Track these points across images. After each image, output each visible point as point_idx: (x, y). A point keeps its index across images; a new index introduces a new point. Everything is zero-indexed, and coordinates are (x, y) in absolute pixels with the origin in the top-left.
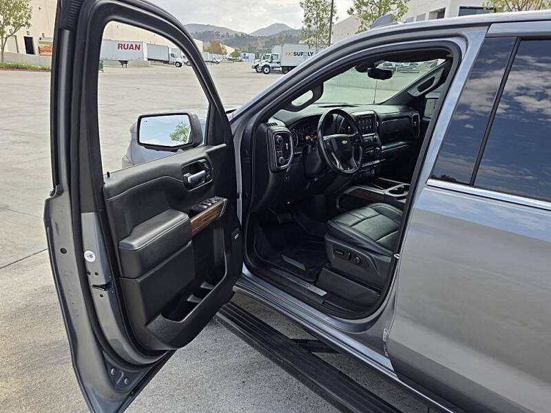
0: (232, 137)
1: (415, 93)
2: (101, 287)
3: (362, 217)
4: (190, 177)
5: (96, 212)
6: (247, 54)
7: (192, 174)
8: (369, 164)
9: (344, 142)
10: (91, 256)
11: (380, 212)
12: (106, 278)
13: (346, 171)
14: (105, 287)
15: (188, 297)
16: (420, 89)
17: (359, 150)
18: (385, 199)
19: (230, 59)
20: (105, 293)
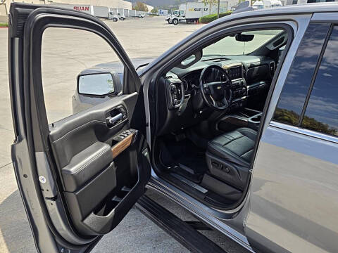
0: (142, 87)
1: (272, 48)
2: (52, 198)
3: (232, 139)
4: (111, 119)
5: (45, 152)
6: (162, 11)
7: (112, 117)
8: (238, 100)
9: (219, 88)
10: (43, 180)
11: (244, 134)
12: (54, 192)
13: (220, 108)
14: (54, 199)
15: (113, 198)
16: (275, 44)
17: (229, 92)
18: (249, 125)
19: (150, 15)
20: (54, 203)
